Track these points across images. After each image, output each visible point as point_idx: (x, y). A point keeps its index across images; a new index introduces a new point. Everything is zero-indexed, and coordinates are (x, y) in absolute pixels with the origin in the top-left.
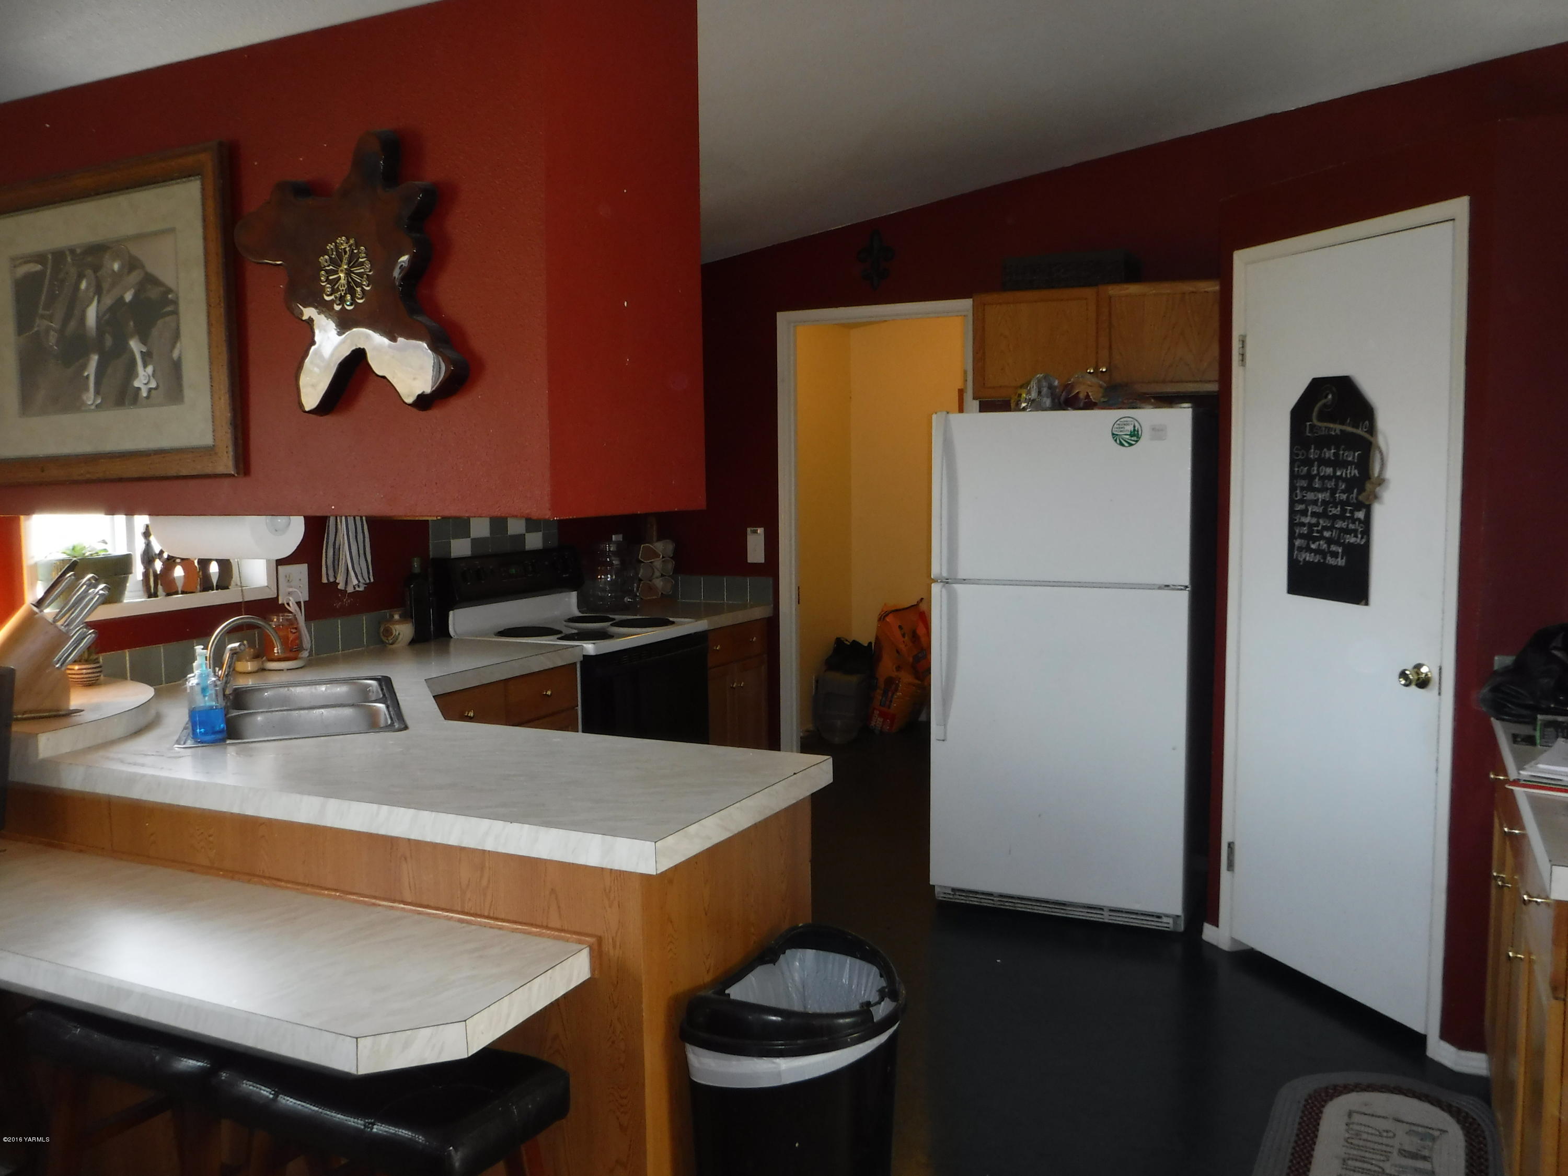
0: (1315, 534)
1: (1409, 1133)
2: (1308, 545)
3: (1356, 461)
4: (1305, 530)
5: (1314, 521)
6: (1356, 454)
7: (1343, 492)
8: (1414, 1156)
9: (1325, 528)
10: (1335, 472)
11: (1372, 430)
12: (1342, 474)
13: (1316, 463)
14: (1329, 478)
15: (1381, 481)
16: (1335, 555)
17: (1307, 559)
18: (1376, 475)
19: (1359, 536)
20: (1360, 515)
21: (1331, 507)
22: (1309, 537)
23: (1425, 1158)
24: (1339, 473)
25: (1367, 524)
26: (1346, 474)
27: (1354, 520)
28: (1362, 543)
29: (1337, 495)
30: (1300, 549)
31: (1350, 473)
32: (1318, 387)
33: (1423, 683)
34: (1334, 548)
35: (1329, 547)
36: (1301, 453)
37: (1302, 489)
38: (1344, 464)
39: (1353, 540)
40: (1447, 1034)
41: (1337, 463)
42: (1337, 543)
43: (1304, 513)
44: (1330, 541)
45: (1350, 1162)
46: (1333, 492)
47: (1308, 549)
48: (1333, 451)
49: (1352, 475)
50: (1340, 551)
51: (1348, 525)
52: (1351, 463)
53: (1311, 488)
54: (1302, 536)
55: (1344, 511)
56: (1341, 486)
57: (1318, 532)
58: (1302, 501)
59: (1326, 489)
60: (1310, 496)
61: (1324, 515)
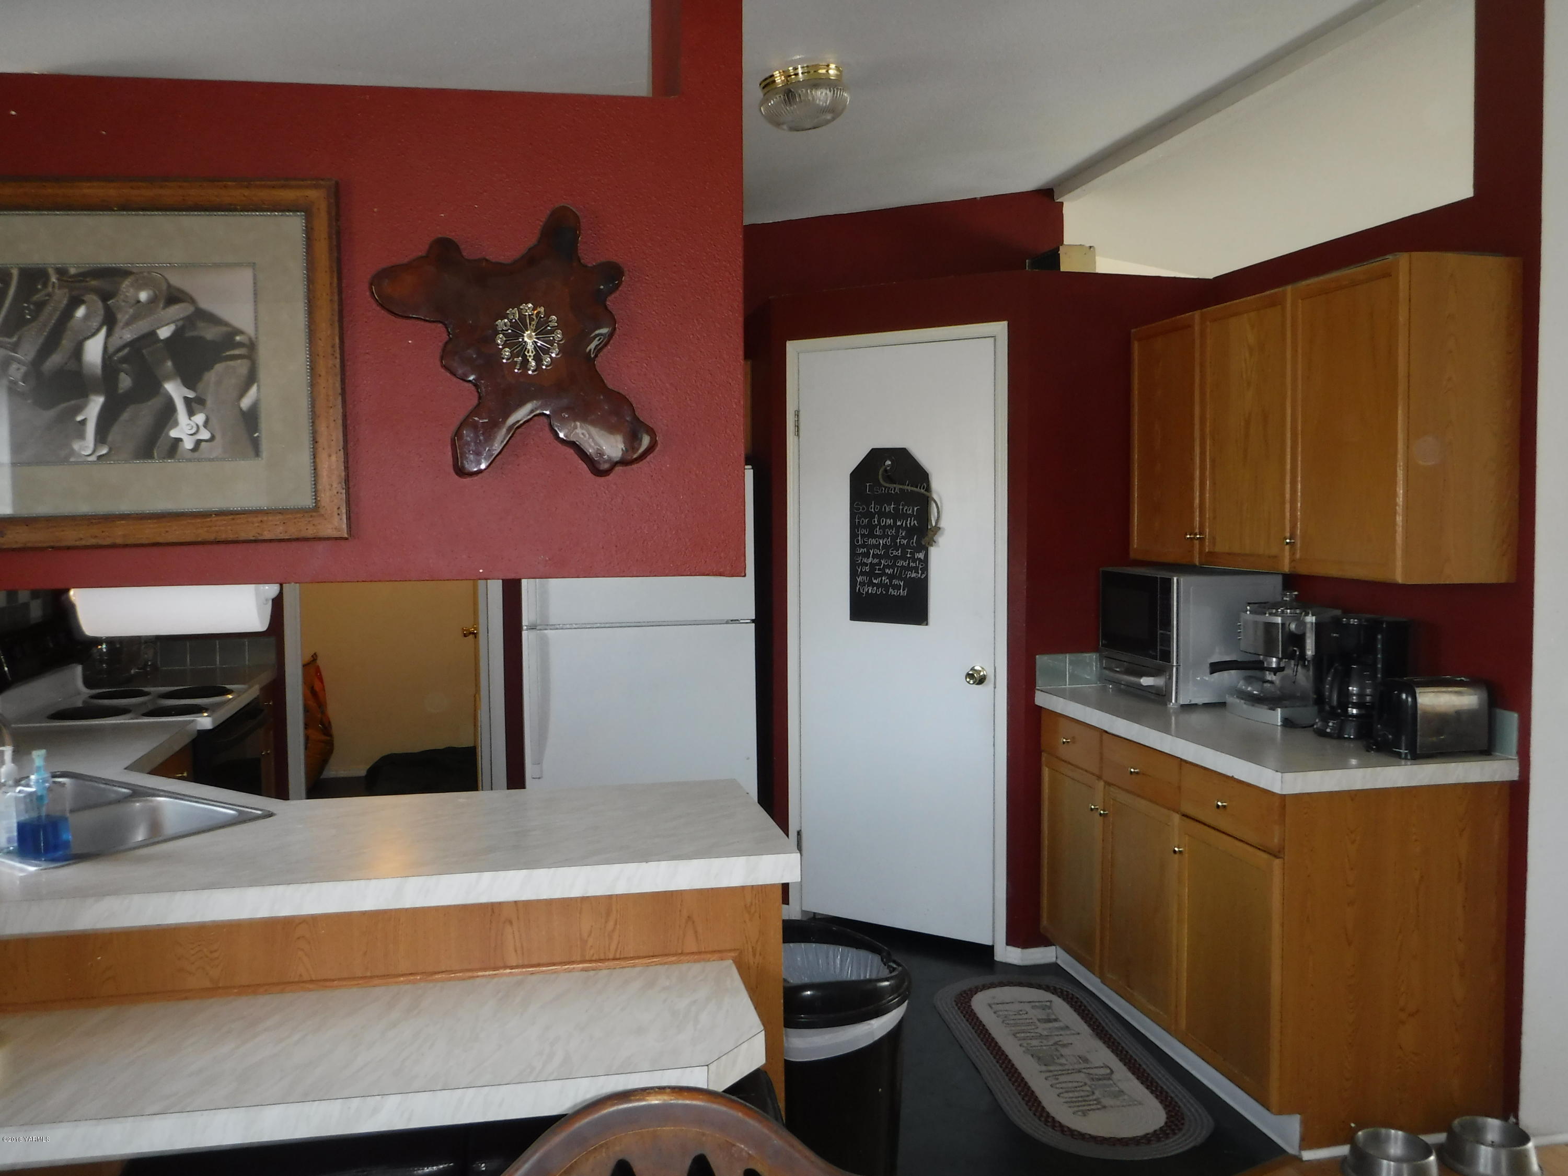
0: (877, 572)
1: (1033, 1007)
2: (871, 581)
3: (915, 513)
4: (867, 569)
5: (876, 561)
6: (915, 509)
7: (903, 538)
8: (1049, 1021)
9: (888, 567)
10: (895, 522)
11: (928, 489)
12: (902, 524)
13: (877, 516)
14: (890, 527)
15: (937, 529)
16: (898, 587)
17: (870, 591)
18: (934, 524)
19: (920, 572)
20: (921, 556)
21: (892, 550)
22: (871, 574)
23: (1056, 1020)
24: (899, 523)
25: (925, 561)
26: (906, 524)
27: (914, 560)
28: (922, 577)
29: (898, 541)
30: (863, 584)
31: (910, 523)
32: (876, 456)
33: (981, 681)
34: (895, 582)
35: (890, 582)
36: (861, 508)
37: (863, 536)
38: (905, 516)
39: (914, 575)
40: (1013, 939)
41: (896, 515)
42: (900, 579)
43: (867, 555)
44: (891, 577)
45: (1018, 1035)
46: (894, 538)
47: (871, 583)
48: (892, 506)
49: (912, 524)
50: (902, 584)
51: (909, 564)
52: (910, 516)
53: (871, 535)
54: (863, 573)
55: (904, 553)
56: (902, 534)
57: (879, 569)
58: (863, 546)
59: (888, 536)
60: (872, 541)
61: (886, 556)
